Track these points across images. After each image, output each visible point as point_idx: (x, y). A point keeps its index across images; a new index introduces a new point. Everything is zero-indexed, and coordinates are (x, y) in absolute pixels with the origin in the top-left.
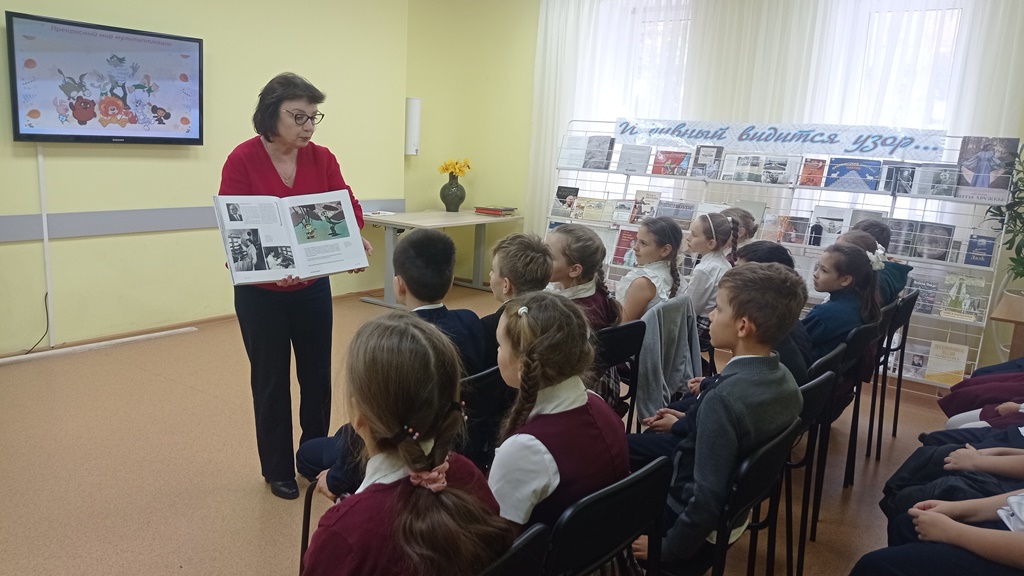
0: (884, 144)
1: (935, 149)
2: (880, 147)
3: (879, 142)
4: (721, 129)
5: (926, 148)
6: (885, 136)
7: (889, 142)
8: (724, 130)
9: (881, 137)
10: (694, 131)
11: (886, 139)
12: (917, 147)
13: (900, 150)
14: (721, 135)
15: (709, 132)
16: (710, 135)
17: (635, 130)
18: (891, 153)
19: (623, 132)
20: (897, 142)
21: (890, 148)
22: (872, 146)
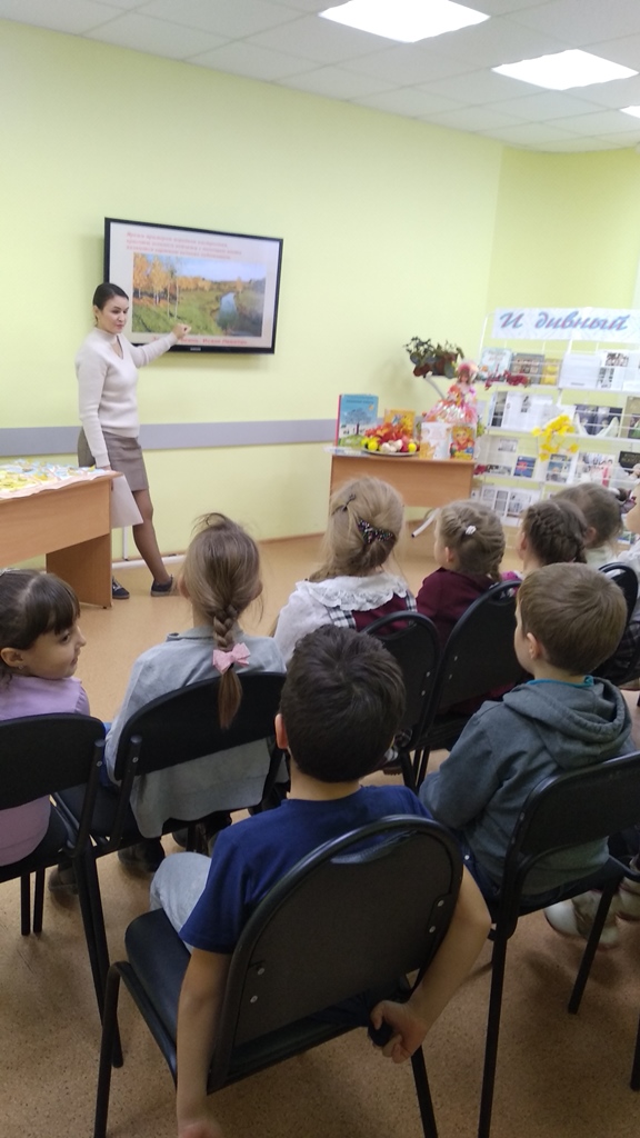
4: (620, 318)
8: (623, 320)
10: (588, 320)
14: (622, 323)
15: (606, 322)
16: (608, 325)
17: (520, 322)
19: (504, 325)
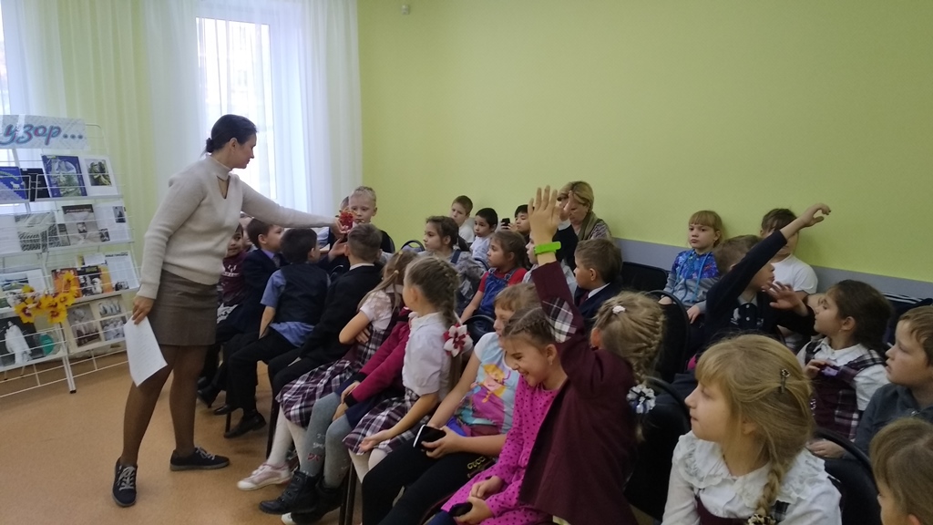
0: (37, 134)
1: (80, 137)
2: (34, 137)
3: (32, 132)
5: (73, 137)
6: (35, 125)
7: (41, 131)
9: (31, 127)
11: (37, 130)
12: (66, 136)
13: (52, 139)
18: (47, 143)
20: (47, 132)
21: (43, 139)
22: (26, 137)
